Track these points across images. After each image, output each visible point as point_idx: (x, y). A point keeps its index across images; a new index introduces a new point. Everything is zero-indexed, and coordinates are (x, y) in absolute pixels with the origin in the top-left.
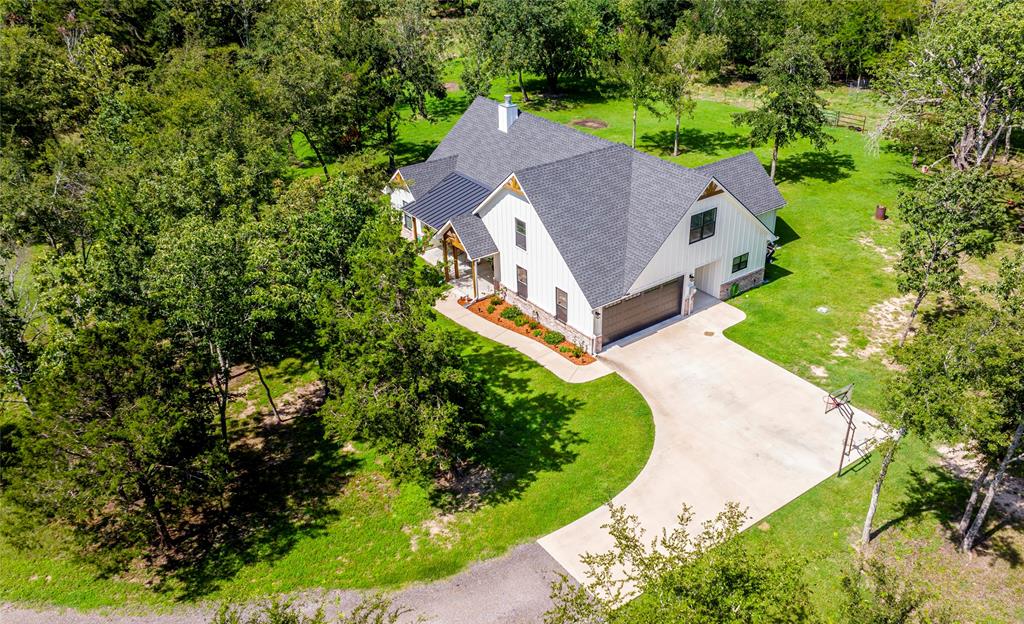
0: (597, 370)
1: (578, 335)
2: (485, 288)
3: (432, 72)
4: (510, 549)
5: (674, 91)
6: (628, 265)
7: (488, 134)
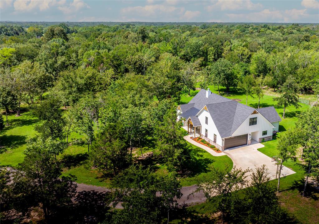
0: (222, 154)
1: (218, 146)
2: (197, 135)
3: (192, 83)
4: (192, 185)
5: (258, 92)
6: (232, 130)
7: (203, 98)
